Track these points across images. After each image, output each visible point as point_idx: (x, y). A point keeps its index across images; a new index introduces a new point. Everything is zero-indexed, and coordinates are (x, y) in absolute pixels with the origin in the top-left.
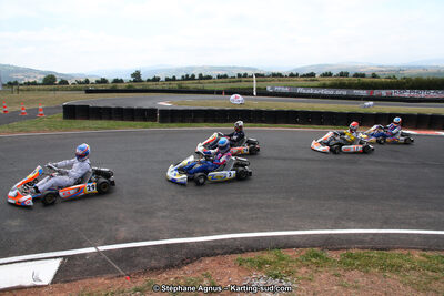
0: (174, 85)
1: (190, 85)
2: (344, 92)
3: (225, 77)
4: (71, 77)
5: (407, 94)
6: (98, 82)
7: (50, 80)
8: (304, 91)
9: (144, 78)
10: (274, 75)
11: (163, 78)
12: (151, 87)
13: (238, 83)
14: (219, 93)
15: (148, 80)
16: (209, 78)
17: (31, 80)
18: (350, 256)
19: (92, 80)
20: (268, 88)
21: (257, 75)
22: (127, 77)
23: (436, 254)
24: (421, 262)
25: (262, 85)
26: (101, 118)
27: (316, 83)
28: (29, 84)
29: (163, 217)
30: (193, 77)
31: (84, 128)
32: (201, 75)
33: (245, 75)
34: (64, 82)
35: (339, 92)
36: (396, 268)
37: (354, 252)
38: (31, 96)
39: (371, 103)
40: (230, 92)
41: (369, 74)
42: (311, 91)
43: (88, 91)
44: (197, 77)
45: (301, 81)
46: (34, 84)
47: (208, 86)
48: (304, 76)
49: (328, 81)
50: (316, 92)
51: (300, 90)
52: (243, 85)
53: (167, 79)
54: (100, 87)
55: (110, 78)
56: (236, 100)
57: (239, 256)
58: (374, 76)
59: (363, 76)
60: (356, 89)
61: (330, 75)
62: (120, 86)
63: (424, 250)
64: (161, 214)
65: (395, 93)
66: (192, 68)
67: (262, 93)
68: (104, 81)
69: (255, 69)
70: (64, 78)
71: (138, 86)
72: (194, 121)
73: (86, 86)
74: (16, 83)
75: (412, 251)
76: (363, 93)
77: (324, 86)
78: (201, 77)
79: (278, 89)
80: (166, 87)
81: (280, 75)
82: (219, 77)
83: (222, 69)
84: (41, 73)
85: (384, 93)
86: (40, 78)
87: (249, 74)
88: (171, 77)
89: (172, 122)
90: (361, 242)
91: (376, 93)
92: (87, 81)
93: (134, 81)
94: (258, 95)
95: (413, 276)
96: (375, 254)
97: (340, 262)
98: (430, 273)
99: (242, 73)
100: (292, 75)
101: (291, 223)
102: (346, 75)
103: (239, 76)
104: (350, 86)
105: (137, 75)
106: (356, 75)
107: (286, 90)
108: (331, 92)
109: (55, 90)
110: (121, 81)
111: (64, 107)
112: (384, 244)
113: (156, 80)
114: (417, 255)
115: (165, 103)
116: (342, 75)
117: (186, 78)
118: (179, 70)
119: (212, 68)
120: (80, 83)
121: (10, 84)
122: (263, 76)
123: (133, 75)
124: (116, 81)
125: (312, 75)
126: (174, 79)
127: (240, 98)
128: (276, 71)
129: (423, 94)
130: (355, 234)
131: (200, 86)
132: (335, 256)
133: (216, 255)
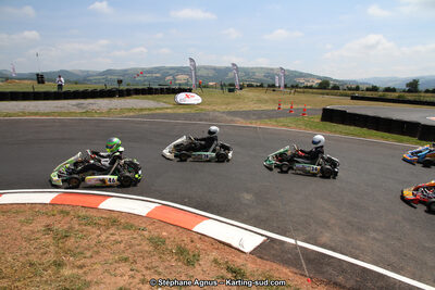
6: (368, 90)
7: (325, 86)
9: (420, 88)
15: (427, 91)
17: (309, 84)
28: (306, 87)
34: (336, 88)
38: (303, 97)
43: (353, 98)
46: (311, 87)
68: (375, 89)
74: (297, 87)
84: (319, 78)
86: (316, 82)
92: (357, 89)
93: (409, 91)
105: (413, 86)
110: (394, 90)
120: (350, 89)
121: (293, 87)
124: (388, 90)
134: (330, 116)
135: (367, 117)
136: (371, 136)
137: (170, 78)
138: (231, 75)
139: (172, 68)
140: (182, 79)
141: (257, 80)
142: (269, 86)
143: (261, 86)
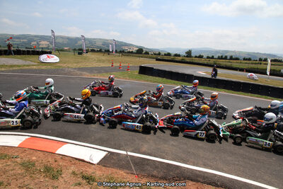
0: (211, 62)
1: (223, 62)
3: (250, 59)
6: (165, 55)
7: (140, 52)
9: (193, 55)
11: (205, 56)
12: (196, 61)
14: (241, 70)
15: (196, 57)
16: (237, 59)
17: (131, 50)
19: (163, 53)
20: (282, 71)
22: (183, 54)
25: (274, 68)
28: (129, 52)
30: (226, 58)
33: (265, 60)
34: (147, 53)
40: (249, 71)
43: (157, 60)
44: (228, 58)
46: (132, 52)
47: (235, 64)
52: (261, 67)
53: (208, 58)
55: (173, 53)
62: (178, 59)
66: (227, 52)
67: (273, 73)
68: (169, 54)
69: (275, 56)
70: (147, 51)
71: (188, 60)
74: (123, 51)
78: (231, 58)
80: (206, 62)
82: (244, 59)
83: (249, 54)
84: (137, 47)
86: (135, 49)
88: (211, 56)
92: (159, 54)
93: (187, 56)
94: (270, 75)
99: (264, 58)
103: (260, 60)
105: (189, 53)
110: (179, 56)
111: (141, 67)
113: (201, 57)
115: (202, 72)
117: (221, 58)
118: (217, 52)
119: (240, 52)
120: (155, 54)
121: (121, 52)
122: (280, 61)
123: (186, 53)
124: (176, 55)
126: (213, 58)
131: (229, 64)
134: (144, 71)
135: (165, 71)
136: (168, 83)
137: (35, 43)
138: (80, 43)
139: (36, 36)
140: (44, 44)
141: (98, 47)
142: (105, 51)
143: (100, 51)
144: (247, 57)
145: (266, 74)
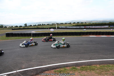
0: (36, 27)
1: (40, 27)
2: (79, 27)
3: (49, 24)
4: (8, 26)
5: (93, 27)
8: (69, 27)
10: (61, 24)
11: (33, 25)
12: (30, 28)
13: (52, 26)
14: (47, 28)
16: (45, 25)
18: (82, 68)
19: (14, 26)
20: (60, 27)
21: (57, 24)
22: (23, 25)
23: (102, 65)
24: (99, 67)
25: (58, 26)
26: (16, 36)
27: (72, 25)
29: (34, 61)
30: (41, 25)
31: (12, 39)
32: (42, 24)
33: (54, 24)
35: (77, 27)
36: (93, 70)
37: (83, 66)
39: (85, 29)
40: (50, 28)
41: (84, 22)
42: (70, 27)
44: (42, 25)
45: (68, 25)
47: (44, 27)
48: (69, 23)
49: (74, 24)
50: (72, 27)
51: (68, 27)
52: (54, 26)
53: (34, 26)
54: (16, 28)
55: (19, 26)
56: (52, 30)
57: (55, 70)
58: (85, 23)
59: (83, 23)
60: (82, 26)
61: (75, 23)
62: (21, 28)
63: (100, 64)
64: (34, 60)
65: (91, 27)
67: (58, 28)
69: (56, 22)
70: (6, 26)
71: (26, 27)
72: (41, 36)
73: (12, 28)
75: (97, 65)
76: (83, 27)
77: (74, 26)
78: (43, 25)
79: (62, 27)
80: (34, 27)
81: (63, 24)
82: (47, 24)
83: (48, 22)
85: (88, 27)
87: (55, 23)
88: (35, 25)
89: (36, 36)
90: (85, 64)
91: (86, 27)
94: (57, 29)
95: (98, 71)
96: (88, 66)
97: (80, 69)
98: (101, 70)
99: (53, 23)
100: (66, 23)
101: (67, 60)
102: (79, 23)
103: (52, 24)
104: (80, 26)
106: (81, 23)
107: (64, 27)
108: (75, 27)
109: (3, 29)
111: (6, 34)
112: (90, 64)
113: (31, 26)
114: (98, 66)
115: (33, 32)
116: (78, 23)
117: (39, 25)
118: (37, 23)
119: (45, 22)
122: (58, 24)
123: (25, 25)
125: (71, 23)
127: (53, 30)
128: (62, 22)
129: (97, 27)
130: (83, 62)
131: (42, 27)
132: (79, 68)
133: (49, 70)
144: (48, 24)
145: (56, 29)
